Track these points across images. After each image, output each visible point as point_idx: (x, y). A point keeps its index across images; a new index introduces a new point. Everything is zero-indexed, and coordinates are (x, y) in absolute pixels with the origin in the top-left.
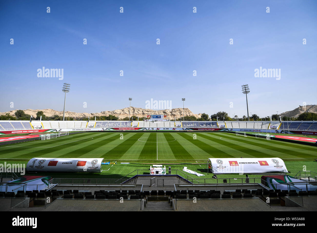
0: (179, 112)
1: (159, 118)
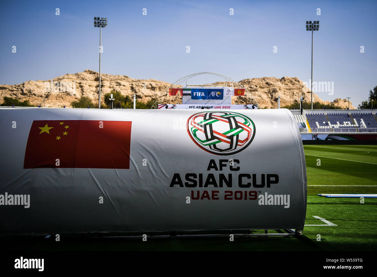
0: (266, 90)
1: (215, 98)
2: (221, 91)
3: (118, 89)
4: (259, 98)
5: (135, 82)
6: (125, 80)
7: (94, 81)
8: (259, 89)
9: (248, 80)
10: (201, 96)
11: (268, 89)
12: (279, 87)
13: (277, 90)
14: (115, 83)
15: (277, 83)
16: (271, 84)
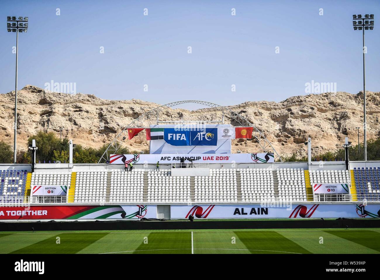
1: (204, 143)
2: (214, 131)
3: (77, 117)
4: (316, 129)
5: (106, 104)
6: (90, 101)
7: (39, 104)
8: (318, 114)
9: (299, 97)
10: (181, 139)
11: (333, 112)
12: (352, 109)
13: (349, 115)
14: (73, 108)
15: (348, 103)
16: (339, 105)
